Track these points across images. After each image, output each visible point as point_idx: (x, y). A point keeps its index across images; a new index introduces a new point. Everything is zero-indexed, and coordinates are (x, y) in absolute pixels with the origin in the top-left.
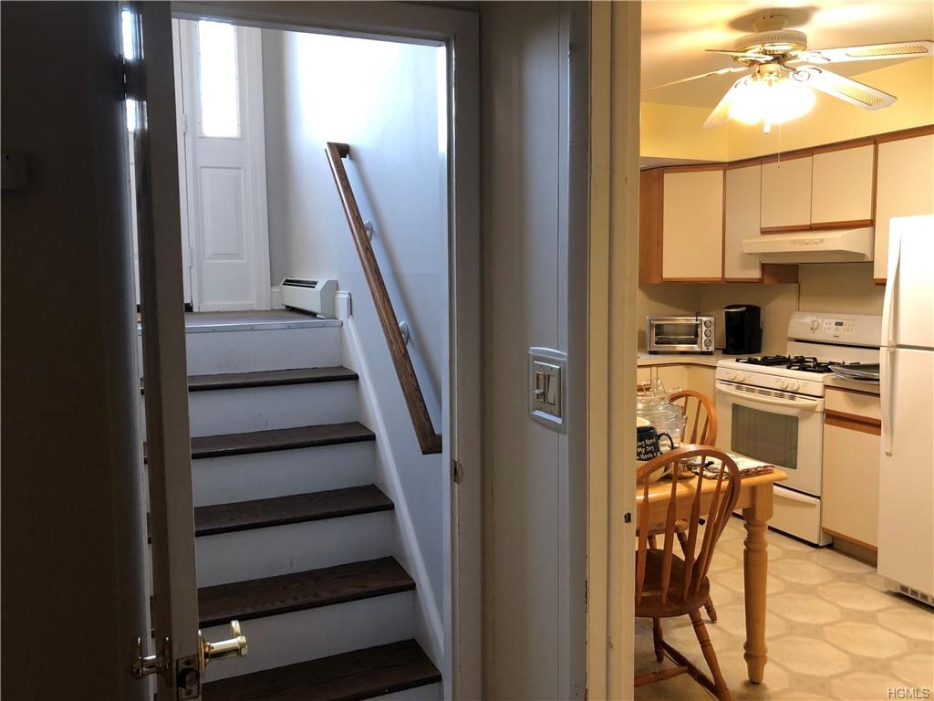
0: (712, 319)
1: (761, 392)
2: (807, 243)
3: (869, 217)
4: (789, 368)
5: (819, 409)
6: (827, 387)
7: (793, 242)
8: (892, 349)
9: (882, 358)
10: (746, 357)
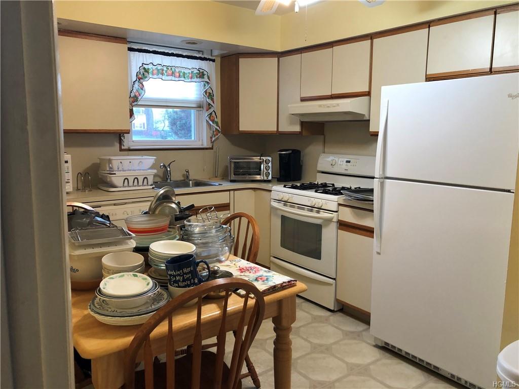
0: (270, 159)
1: (299, 208)
2: (328, 107)
3: (367, 90)
4: (316, 192)
5: (335, 220)
6: (340, 205)
7: (320, 106)
8: (382, 180)
9: (375, 185)
10: (290, 184)
